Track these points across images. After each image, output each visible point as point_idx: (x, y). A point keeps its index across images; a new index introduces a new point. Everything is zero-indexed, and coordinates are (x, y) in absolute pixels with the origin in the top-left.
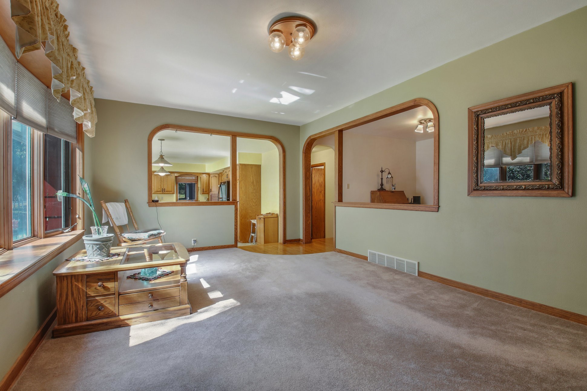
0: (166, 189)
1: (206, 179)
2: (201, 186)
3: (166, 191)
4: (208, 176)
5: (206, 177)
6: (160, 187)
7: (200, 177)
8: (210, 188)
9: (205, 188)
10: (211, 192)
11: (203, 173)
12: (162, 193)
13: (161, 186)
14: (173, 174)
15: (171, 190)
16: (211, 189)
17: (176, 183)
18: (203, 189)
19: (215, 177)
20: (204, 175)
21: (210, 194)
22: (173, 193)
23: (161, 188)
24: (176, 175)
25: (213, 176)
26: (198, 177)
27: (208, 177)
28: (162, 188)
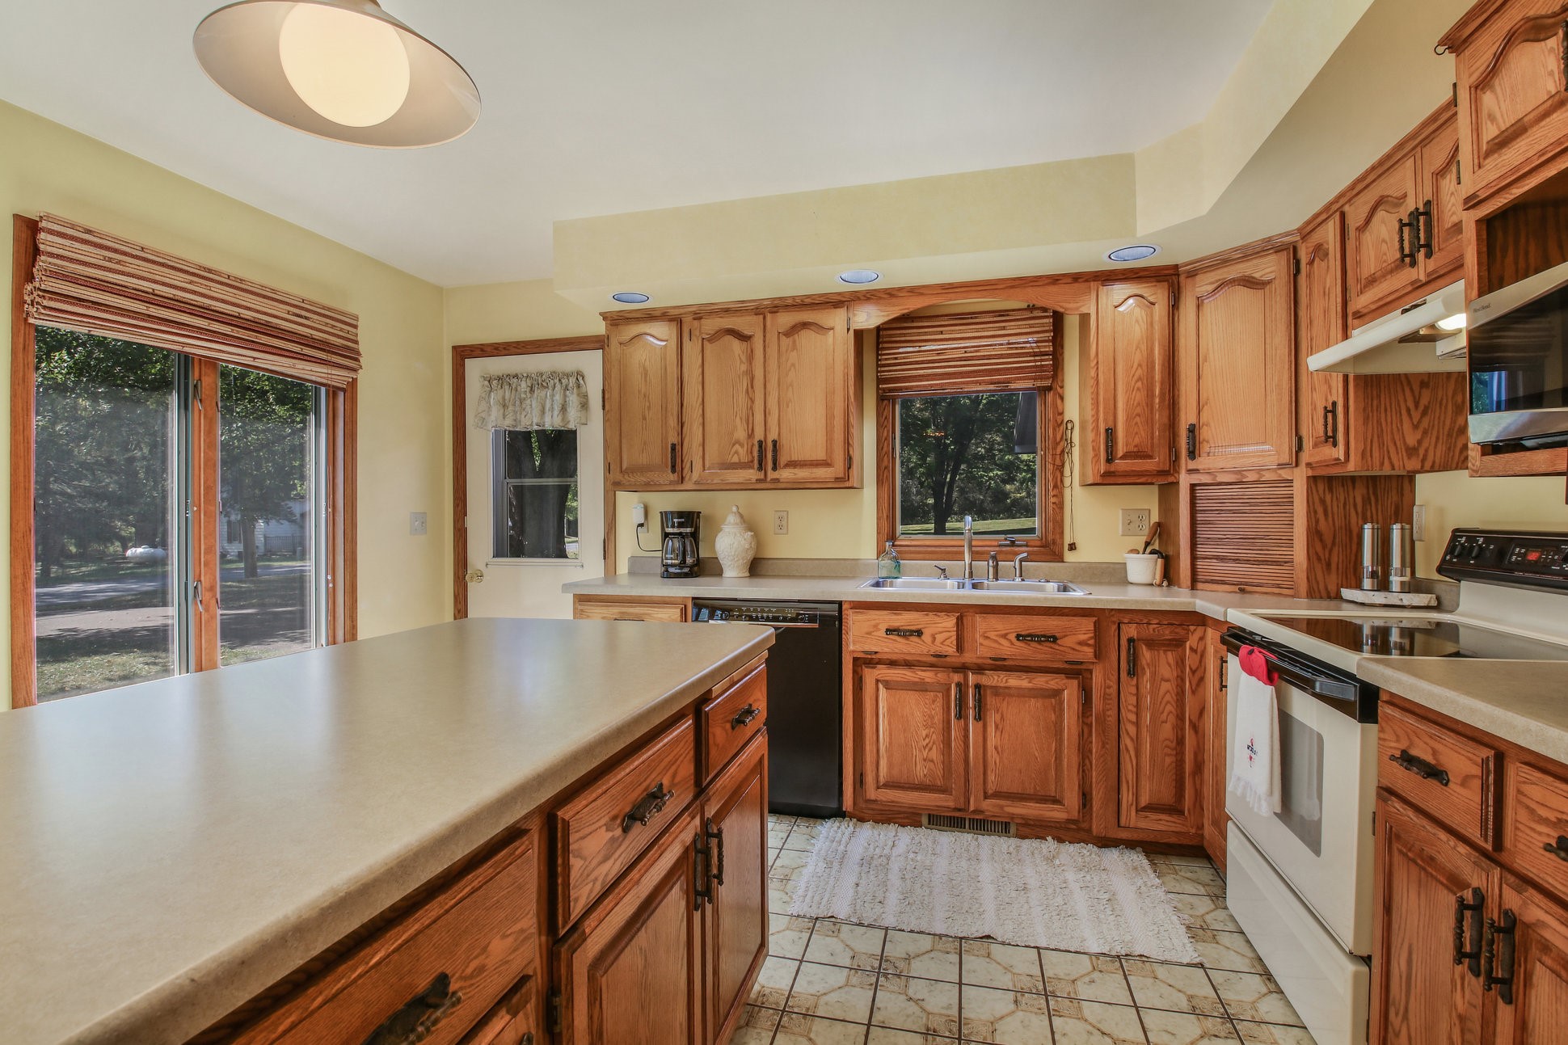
0: (784, 442)
1: (1138, 331)
2: (1089, 413)
3: (783, 460)
4: (1158, 295)
5: (1139, 313)
6: (741, 434)
7: (1084, 319)
8: (1187, 417)
9: (1129, 419)
10: (1192, 454)
11: (1107, 277)
12: (761, 475)
13: (749, 421)
14: (837, 319)
15: (820, 455)
16: (1192, 430)
17: (883, 399)
18: (1110, 434)
19: (1242, 294)
20: (1120, 292)
21: (1185, 480)
22: (844, 482)
23: (751, 435)
24: (868, 317)
25: (1222, 285)
26: (1058, 319)
27: (1160, 311)
28: (759, 435)
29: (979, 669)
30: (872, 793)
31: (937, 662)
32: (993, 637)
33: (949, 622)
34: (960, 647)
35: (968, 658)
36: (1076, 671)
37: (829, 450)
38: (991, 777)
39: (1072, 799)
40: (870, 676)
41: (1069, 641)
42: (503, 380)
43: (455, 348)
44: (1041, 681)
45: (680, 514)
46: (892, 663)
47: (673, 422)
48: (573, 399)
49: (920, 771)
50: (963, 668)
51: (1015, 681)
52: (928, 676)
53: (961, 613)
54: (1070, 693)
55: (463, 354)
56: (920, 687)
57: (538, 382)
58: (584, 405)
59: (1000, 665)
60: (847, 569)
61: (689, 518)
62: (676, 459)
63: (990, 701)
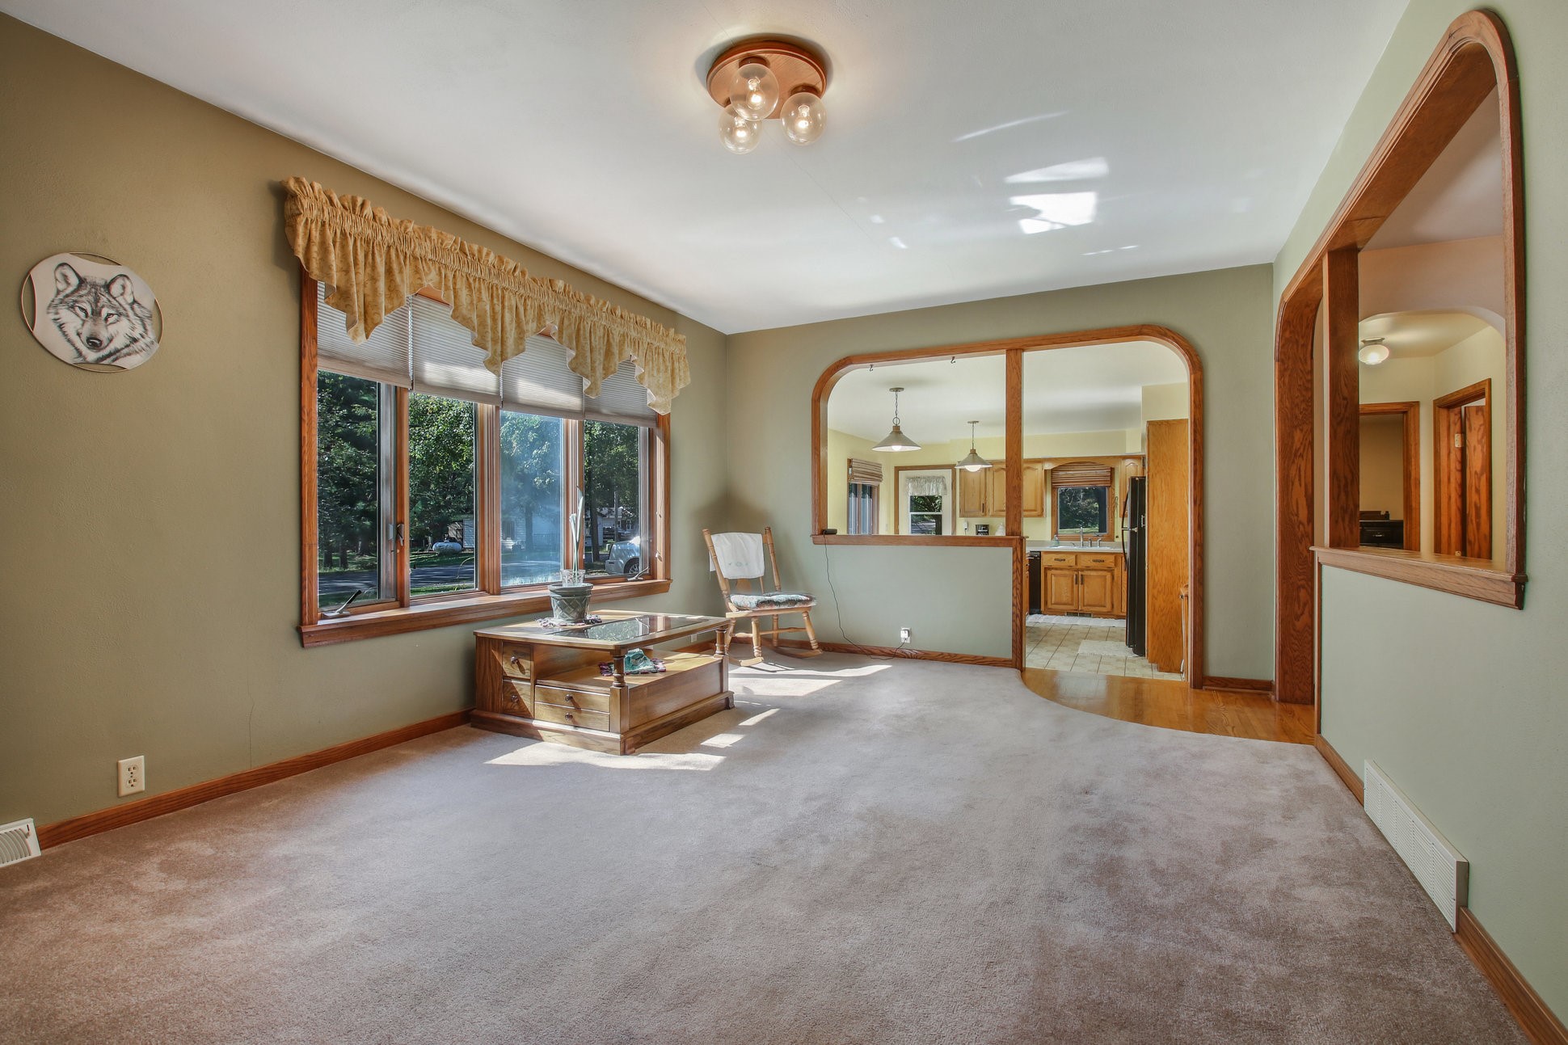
5: (1133, 469)
7: (1118, 468)
11: (1125, 458)
14: (1039, 466)
15: (1033, 508)
17: (1054, 489)
20: (1128, 462)
22: (1041, 515)
24: (1049, 466)
26: (1111, 467)
29: (1082, 570)
30: (1050, 606)
31: (1070, 568)
32: (1085, 562)
33: (1074, 557)
34: (1076, 564)
35: (1079, 567)
36: (1111, 570)
37: (1036, 507)
38: (1086, 600)
39: (1109, 606)
40: (1049, 573)
41: (1108, 561)
42: (914, 479)
43: (896, 467)
44: (1100, 573)
45: (984, 526)
46: (1056, 569)
47: (983, 496)
48: (941, 486)
49: (1064, 600)
50: (1078, 570)
51: (1093, 573)
52: (1067, 572)
53: (1077, 555)
54: (1109, 575)
55: (898, 469)
56: (1065, 576)
57: (929, 479)
58: (945, 488)
59: (1088, 569)
60: (1042, 543)
61: (986, 527)
62: (984, 508)
63: (1086, 579)
